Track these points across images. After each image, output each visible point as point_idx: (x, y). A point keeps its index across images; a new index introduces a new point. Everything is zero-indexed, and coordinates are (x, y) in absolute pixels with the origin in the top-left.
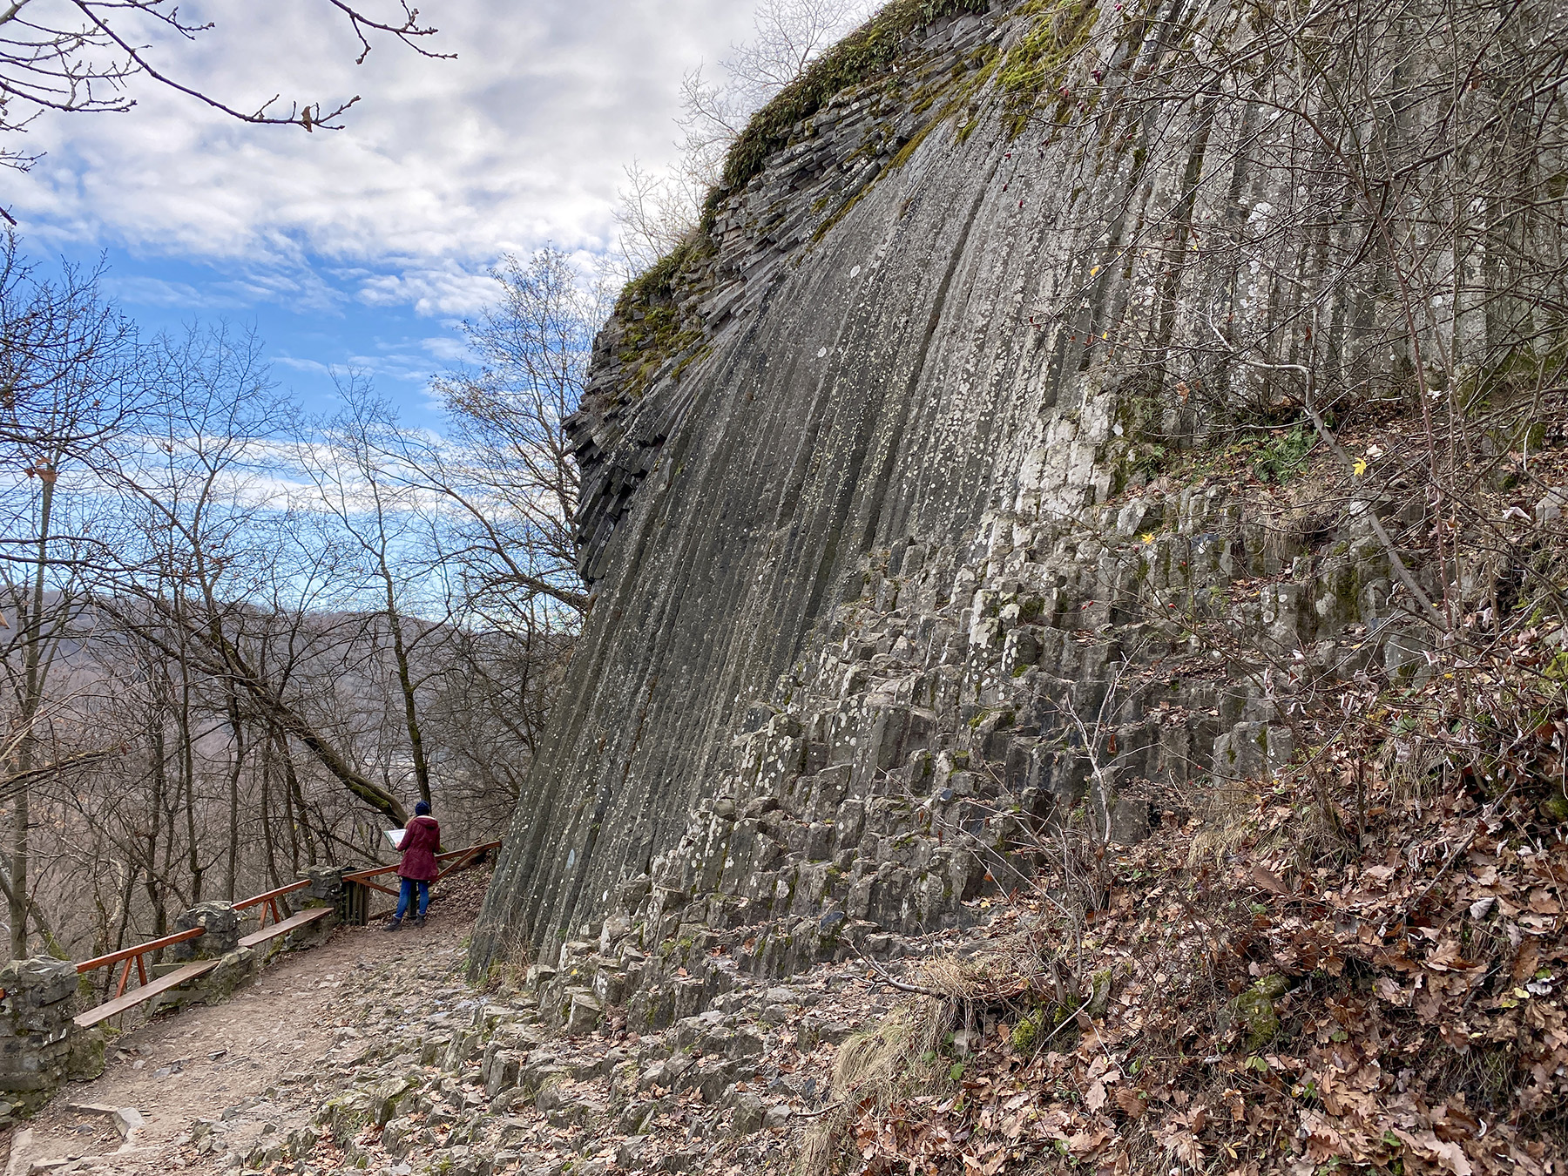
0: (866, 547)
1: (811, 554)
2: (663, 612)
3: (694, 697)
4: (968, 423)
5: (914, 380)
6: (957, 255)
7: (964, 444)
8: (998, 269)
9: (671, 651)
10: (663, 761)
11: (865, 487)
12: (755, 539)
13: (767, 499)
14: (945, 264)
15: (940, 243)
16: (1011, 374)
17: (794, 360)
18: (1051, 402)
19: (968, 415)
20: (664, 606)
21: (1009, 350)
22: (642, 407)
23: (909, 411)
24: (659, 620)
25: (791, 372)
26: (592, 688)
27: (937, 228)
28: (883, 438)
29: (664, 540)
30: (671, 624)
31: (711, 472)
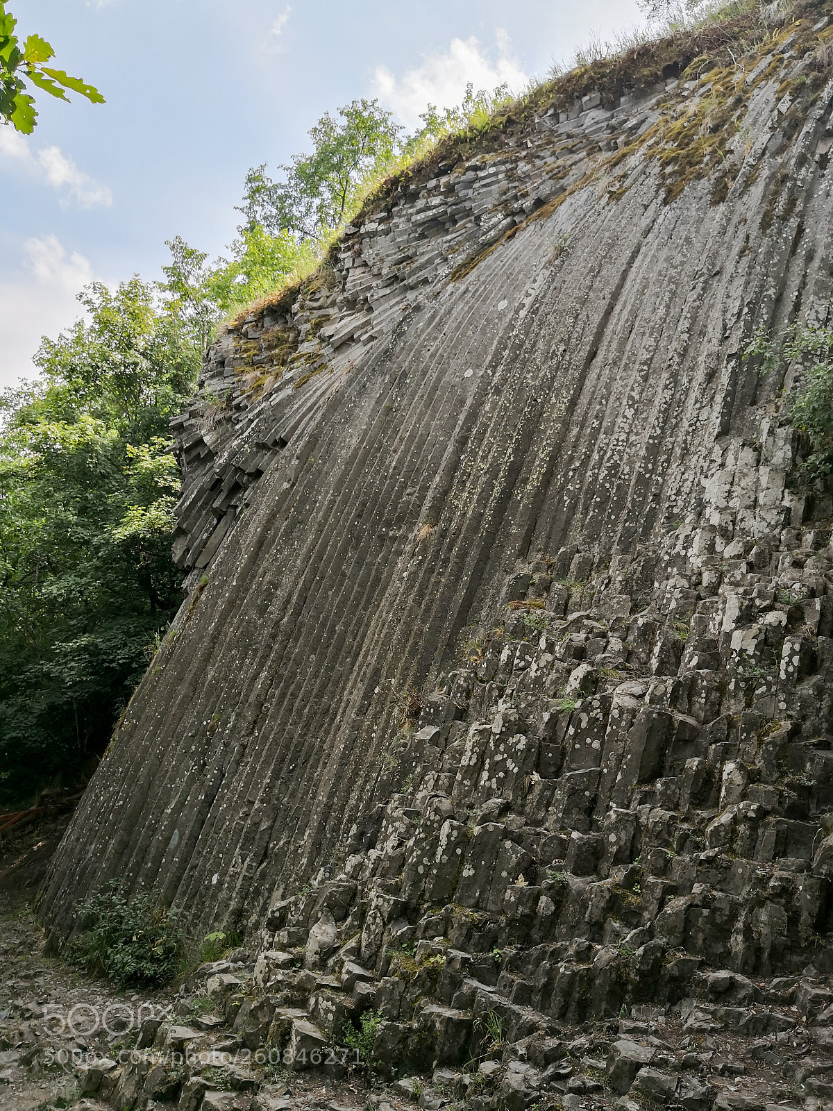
0: (523, 553)
1: (463, 555)
2: (288, 601)
3: (324, 686)
4: (632, 445)
5: (573, 403)
6: (615, 296)
7: (630, 463)
8: (662, 311)
9: (297, 640)
10: (287, 747)
11: (524, 494)
12: (394, 539)
13: (408, 502)
14: (604, 304)
15: (597, 285)
16: (681, 403)
17: (439, 379)
18: (724, 432)
19: (633, 438)
20: (290, 596)
21: (676, 382)
22: (259, 414)
23: (568, 430)
24: (284, 609)
25: (435, 389)
26: (203, 670)
27: (596, 272)
28: (542, 453)
29: (288, 533)
30: (297, 613)
31: (345, 474)
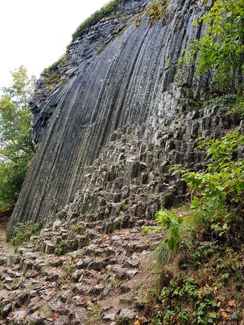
0: (116, 128)
1: (101, 130)
2: (59, 147)
3: (69, 168)
4: (142, 96)
5: (127, 86)
6: (138, 55)
7: (141, 101)
8: (149, 58)
9: (62, 157)
10: (61, 184)
11: (116, 113)
12: (84, 128)
13: (87, 118)
14: (135, 58)
15: (133, 52)
16: (154, 84)
17: (94, 83)
18: (164, 90)
19: (142, 94)
20: (59, 145)
21: (153, 78)
22: (51, 97)
23: (126, 94)
24: (58, 149)
25: (93, 86)
26: (39, 167)
27: (132, 49)
28: (120, 100)
29: (59, 129)
30: (62, 150)
31: (72, 111)
